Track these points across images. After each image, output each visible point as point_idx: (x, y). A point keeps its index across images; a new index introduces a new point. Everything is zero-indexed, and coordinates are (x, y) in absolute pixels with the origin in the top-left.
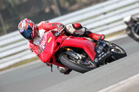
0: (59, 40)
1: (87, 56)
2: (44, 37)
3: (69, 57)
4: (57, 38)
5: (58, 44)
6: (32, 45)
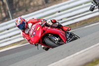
0: (44, 29)
6: (24, 34)
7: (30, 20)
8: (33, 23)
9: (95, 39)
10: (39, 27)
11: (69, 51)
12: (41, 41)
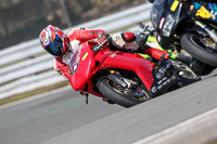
0: (99, 57)
1: (140, 83)
2: (77, 52)
3: (112, 84)
4: (95, 53)
5: (97, 63)
6: (60, 65)
7: (75, 32)
12: (91, 88)
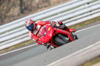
8: (42, 26)
9: (71, 48)
10: (50, 28)
11: (45, 61)
